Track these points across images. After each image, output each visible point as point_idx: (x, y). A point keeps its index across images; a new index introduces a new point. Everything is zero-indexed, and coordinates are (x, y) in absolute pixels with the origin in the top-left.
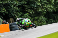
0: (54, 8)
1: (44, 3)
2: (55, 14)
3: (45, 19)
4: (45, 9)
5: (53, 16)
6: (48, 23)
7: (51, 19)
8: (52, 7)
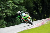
0: (13, 13)
1: (4, 8)
2: (13, 17)
3: (5, 22)
4: (5, 14)
5: (11, 19)
6: (7, 26)
7: (10, 22)
8: (11, 12)
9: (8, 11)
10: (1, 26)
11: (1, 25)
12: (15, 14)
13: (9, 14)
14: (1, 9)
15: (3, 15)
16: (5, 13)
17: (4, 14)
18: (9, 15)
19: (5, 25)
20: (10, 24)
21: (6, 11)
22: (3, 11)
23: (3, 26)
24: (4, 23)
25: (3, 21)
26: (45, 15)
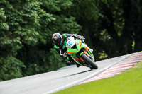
9: (29, 31)
10: (9, 74)
11: (9, 70)
12: (47, 39)
13: (31, 39)
14: (9, 25)
15: (13, 42)
16: (20, 36)
17: (18, 40)
18: (32, 42)
19: (19, 72)
20: (34, 68)
21: (22, 31)
22: (13, 32)
23: (13, 74)
24: (16, 66)
25: (13, 59)
26: (134, 43)
